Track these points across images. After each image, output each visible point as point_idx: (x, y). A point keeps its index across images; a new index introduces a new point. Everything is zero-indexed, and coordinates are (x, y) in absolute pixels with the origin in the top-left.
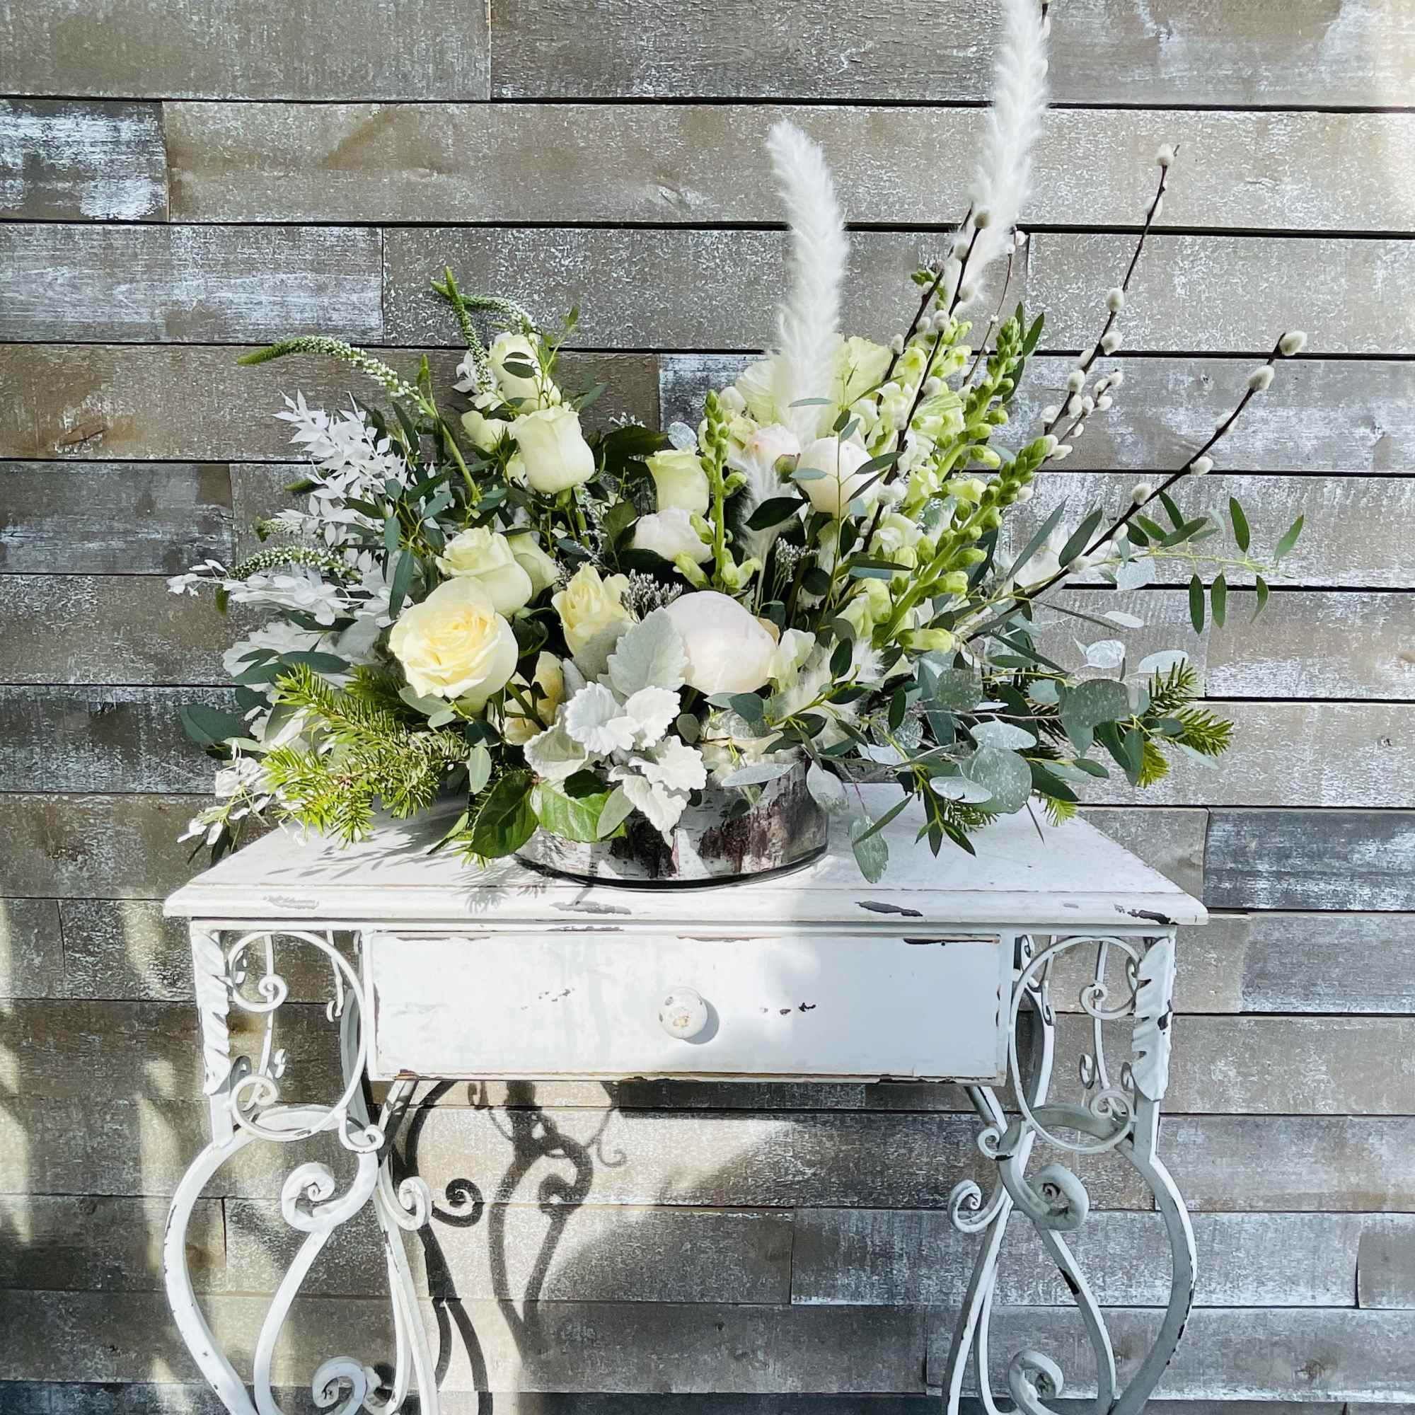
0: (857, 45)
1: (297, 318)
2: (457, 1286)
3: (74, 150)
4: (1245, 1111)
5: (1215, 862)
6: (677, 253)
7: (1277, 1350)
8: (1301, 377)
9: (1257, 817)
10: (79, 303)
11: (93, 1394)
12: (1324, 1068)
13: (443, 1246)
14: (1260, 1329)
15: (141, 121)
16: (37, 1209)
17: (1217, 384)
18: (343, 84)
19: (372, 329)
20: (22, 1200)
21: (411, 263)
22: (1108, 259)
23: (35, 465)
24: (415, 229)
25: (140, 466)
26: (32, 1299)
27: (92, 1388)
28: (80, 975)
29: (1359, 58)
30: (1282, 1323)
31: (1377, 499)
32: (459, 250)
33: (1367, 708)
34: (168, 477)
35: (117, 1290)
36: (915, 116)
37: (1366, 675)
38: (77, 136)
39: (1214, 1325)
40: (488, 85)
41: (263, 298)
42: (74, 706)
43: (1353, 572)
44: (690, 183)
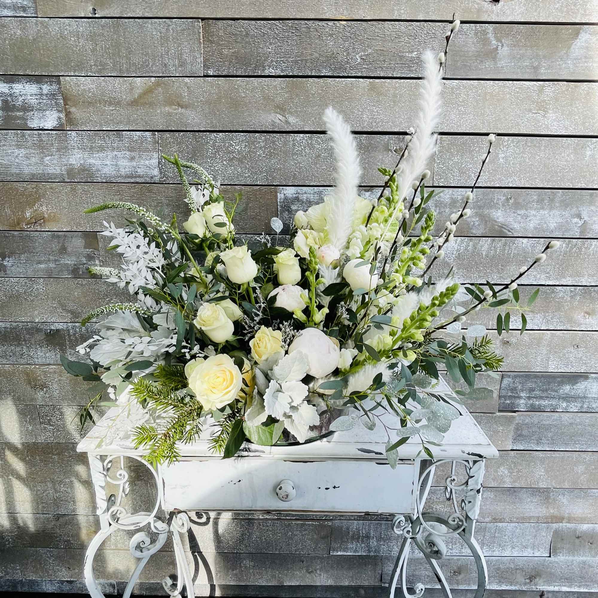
0: (364, 51)
1: (123, 172)
2: (201, 547)
3: (23, 98)
4: (511, 486)
5: (504, 393)
6: (285, 144)
7: (518, 571)
8: (551, 197)
9: (522, 376)
10: (30, 165)
11: (62, 584)
12: (543, 470)
13: (195, 533)
14: (512, 564)
15: (51, 85)
16: (37, 519)
17: (515, 199)
18: (138, 68)
19: (155, 176)
20: (30, 516)
21: (171, 148)
22: (470, 147)
23: (16, 233)
24: (172, 133)
25: (60, 233)
26: (37, 551)
27: (62, 582)
28: (48, 434)
29: (586, 57)
30: (520, 562)
31: (580, 249)
32: (191, 142)
33: (570, 334)
34: (72, 237)
35: (69, 548)
36: (389, 83)
37: (570, 320)
38: (24, 92)
39: (494, 563)
40: (202, 69)
41: (108, 163)
42: (38, 330)
43: (568, 278)
44: (291, 113)
